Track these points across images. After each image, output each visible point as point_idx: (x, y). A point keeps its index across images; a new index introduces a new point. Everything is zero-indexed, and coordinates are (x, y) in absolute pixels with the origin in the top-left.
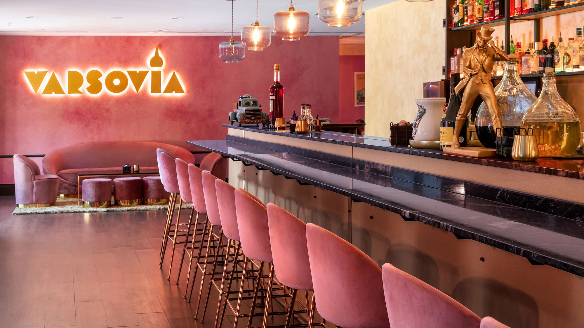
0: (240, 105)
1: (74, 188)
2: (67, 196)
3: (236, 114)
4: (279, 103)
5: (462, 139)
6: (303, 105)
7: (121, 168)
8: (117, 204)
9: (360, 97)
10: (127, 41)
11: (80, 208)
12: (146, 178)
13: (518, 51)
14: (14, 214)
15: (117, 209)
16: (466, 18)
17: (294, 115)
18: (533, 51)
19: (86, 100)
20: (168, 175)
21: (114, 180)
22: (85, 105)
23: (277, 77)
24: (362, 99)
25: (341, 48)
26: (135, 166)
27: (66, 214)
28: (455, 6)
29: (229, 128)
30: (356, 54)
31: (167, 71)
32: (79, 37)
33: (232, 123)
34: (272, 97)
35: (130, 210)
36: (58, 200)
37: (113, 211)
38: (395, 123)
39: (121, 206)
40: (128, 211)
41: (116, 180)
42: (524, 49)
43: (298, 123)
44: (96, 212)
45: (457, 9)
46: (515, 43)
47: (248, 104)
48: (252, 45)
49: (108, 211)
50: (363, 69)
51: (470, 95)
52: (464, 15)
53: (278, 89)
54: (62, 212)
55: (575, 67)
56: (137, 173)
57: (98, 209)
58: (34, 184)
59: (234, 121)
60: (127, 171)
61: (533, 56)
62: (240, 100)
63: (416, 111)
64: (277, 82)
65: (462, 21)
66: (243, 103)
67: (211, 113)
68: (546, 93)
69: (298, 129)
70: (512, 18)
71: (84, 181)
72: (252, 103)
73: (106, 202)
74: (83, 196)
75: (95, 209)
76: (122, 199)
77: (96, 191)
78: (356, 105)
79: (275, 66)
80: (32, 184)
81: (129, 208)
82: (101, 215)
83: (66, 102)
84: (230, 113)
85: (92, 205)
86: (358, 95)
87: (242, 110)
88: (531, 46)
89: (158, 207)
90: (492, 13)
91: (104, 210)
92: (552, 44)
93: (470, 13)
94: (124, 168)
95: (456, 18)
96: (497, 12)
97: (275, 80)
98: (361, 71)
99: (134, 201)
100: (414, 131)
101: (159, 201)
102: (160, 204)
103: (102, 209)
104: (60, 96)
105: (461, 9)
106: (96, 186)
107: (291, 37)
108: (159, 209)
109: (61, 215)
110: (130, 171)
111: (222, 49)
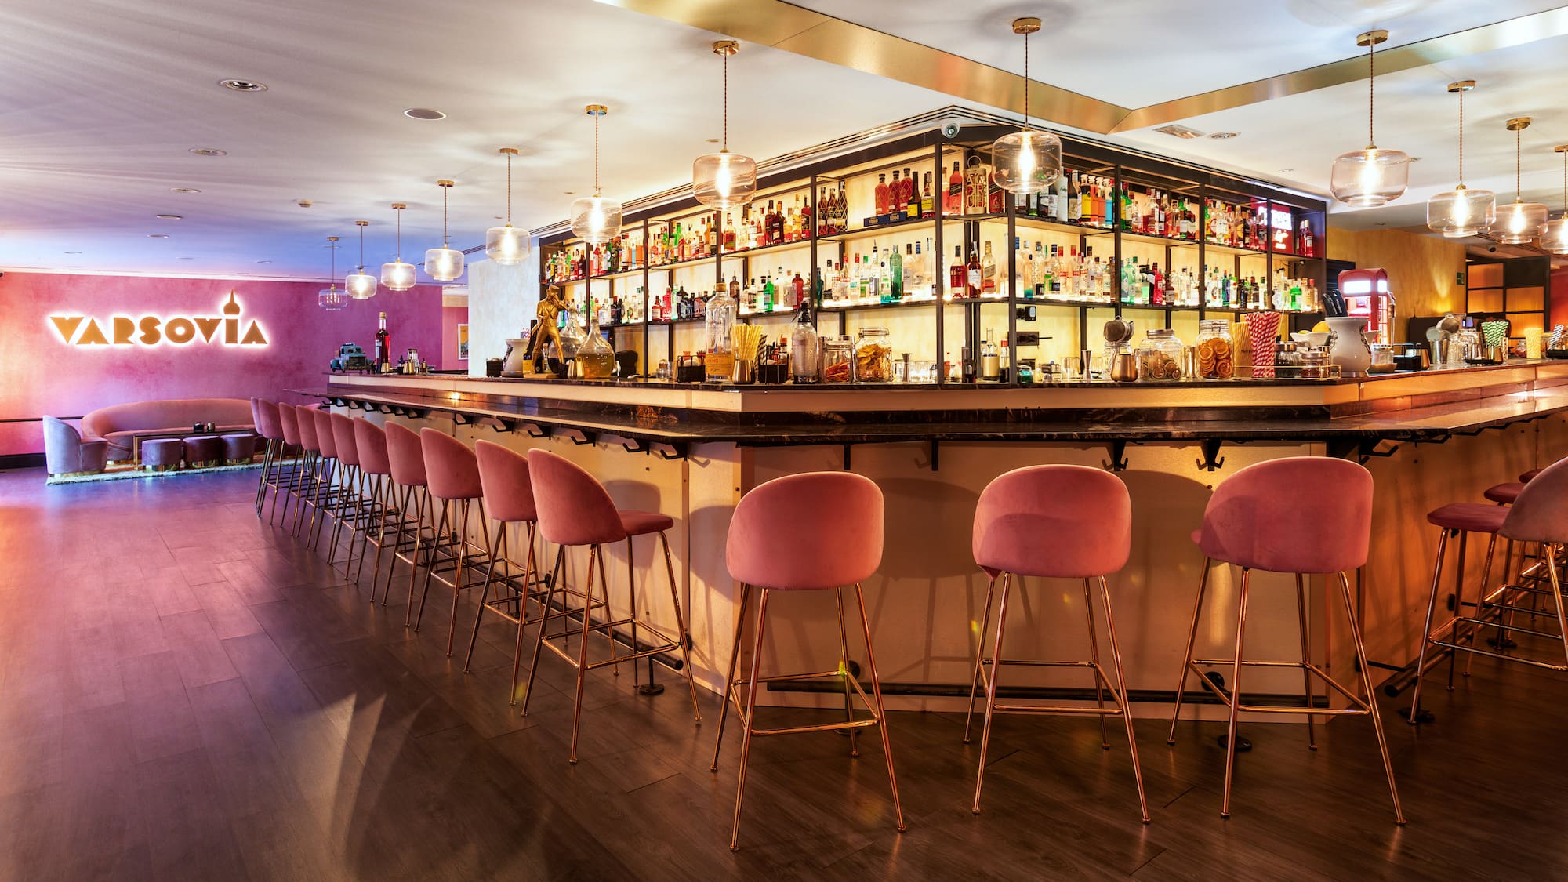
0: (343, 353)
1: (127, 453)
2: (117, 462)
3: (338, 361)
4: (383, 350)
5: (538, 369)
6: (410, 350)
7: (193, 428)
8: (188, 467)
9: (464, 350)
10: (193, 284)
11: (141, 474)
12: (223, 437)
13: (596, 305)
14: (49, 484)
15: (190, 472)
16: (556, 275)
17: (401, 358)
18: (606, 306)
19: (138, 353)
20: (268, 421)
21: (184, 440)
22: (137, 358)
23: (382, 324)
24: (465, 352)
25: (444, 299)
26: (209, 425)
27: (121, 481)
28: (547, 264)
29: (331, 376)
30: (460, 305)
31: (245, 319)
32: (129, 277)
33: (334, 370)
34: (378, 343)
35: (207, 472)
36: (107, 468)
37: (185, 473)
38: (490, 359)
39: (194, 468)
40: (203, 472)
41: (187, 440)
42: (601, 304)
43: (405, 365)
44: (162, 476)
45: (549, 268)
46: (594, 299)
47: (351, 351)
48: (356, 293)
49: (177, 474)
50: (466, 321)
51: (542, 335)
52: (555, 273)
53: (382, 336)
54: (116, 479)
55: (636, 319)
56: (212, 431)
57: (165, 473)
58: (81, 449)
59: (337, 369)
60: (199, 430)
61: (607, 310)
62: (343, 347)
63: (506, 348)
64: (383, 330)
65: (553, 278)
66: (346, 350)
67: (300, 366)
68: (593, 334)
69: (405, 371)
70: (591, 278)
71: (144, 442)
72: (355, 350)
73: (174, 465)
74: (144, 459)
75: (160, 473)
76: (195, 460)
77: (161, 452)
78: (460, 358)
79: (382, 314)
80: (78, 449)
81: (205, 470)
82: (168, 479)
83: (111, 354)
84: (332, 362)
85: (155, 468)
86: (462, 347)
87: (345, 357)
88: (606, 301)
89: (241, 467)
90: (576, 273)
91: (174, 473)
92: (620, 300)
93: (559, 271)
94: (195, 426)
95: (548, 275)
96: (580, 272)
97: (381, 328)
98: (465, 323)
99: (210, 462)
100: (504, 364)
101: (241, 461)
102: (243, 464)
103: (171, 473)
104: (101, 347)
105: (552, 267)
106: (161, 448)
107: (399, 287)
108: (242, 469)
109: (115, 482)
110: (203, 430)
111: (322, 297)
